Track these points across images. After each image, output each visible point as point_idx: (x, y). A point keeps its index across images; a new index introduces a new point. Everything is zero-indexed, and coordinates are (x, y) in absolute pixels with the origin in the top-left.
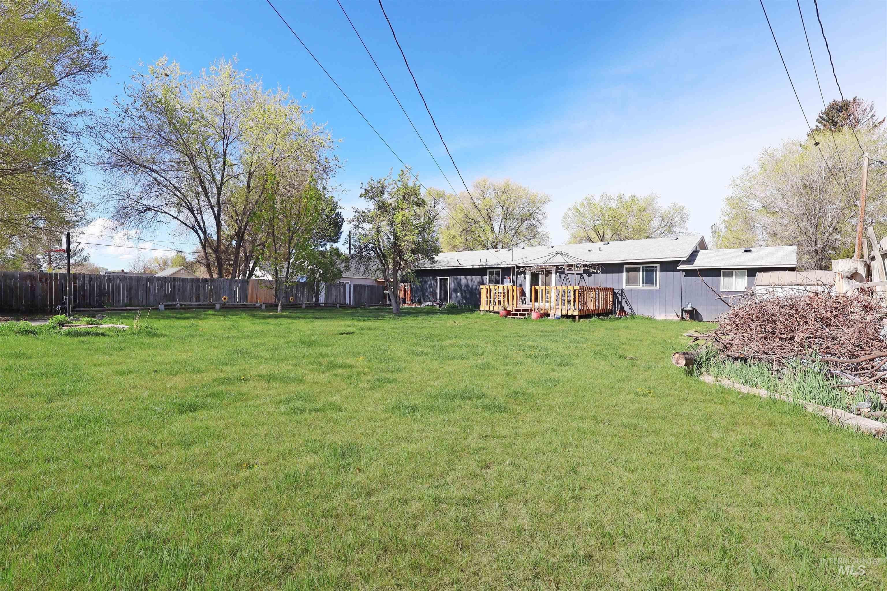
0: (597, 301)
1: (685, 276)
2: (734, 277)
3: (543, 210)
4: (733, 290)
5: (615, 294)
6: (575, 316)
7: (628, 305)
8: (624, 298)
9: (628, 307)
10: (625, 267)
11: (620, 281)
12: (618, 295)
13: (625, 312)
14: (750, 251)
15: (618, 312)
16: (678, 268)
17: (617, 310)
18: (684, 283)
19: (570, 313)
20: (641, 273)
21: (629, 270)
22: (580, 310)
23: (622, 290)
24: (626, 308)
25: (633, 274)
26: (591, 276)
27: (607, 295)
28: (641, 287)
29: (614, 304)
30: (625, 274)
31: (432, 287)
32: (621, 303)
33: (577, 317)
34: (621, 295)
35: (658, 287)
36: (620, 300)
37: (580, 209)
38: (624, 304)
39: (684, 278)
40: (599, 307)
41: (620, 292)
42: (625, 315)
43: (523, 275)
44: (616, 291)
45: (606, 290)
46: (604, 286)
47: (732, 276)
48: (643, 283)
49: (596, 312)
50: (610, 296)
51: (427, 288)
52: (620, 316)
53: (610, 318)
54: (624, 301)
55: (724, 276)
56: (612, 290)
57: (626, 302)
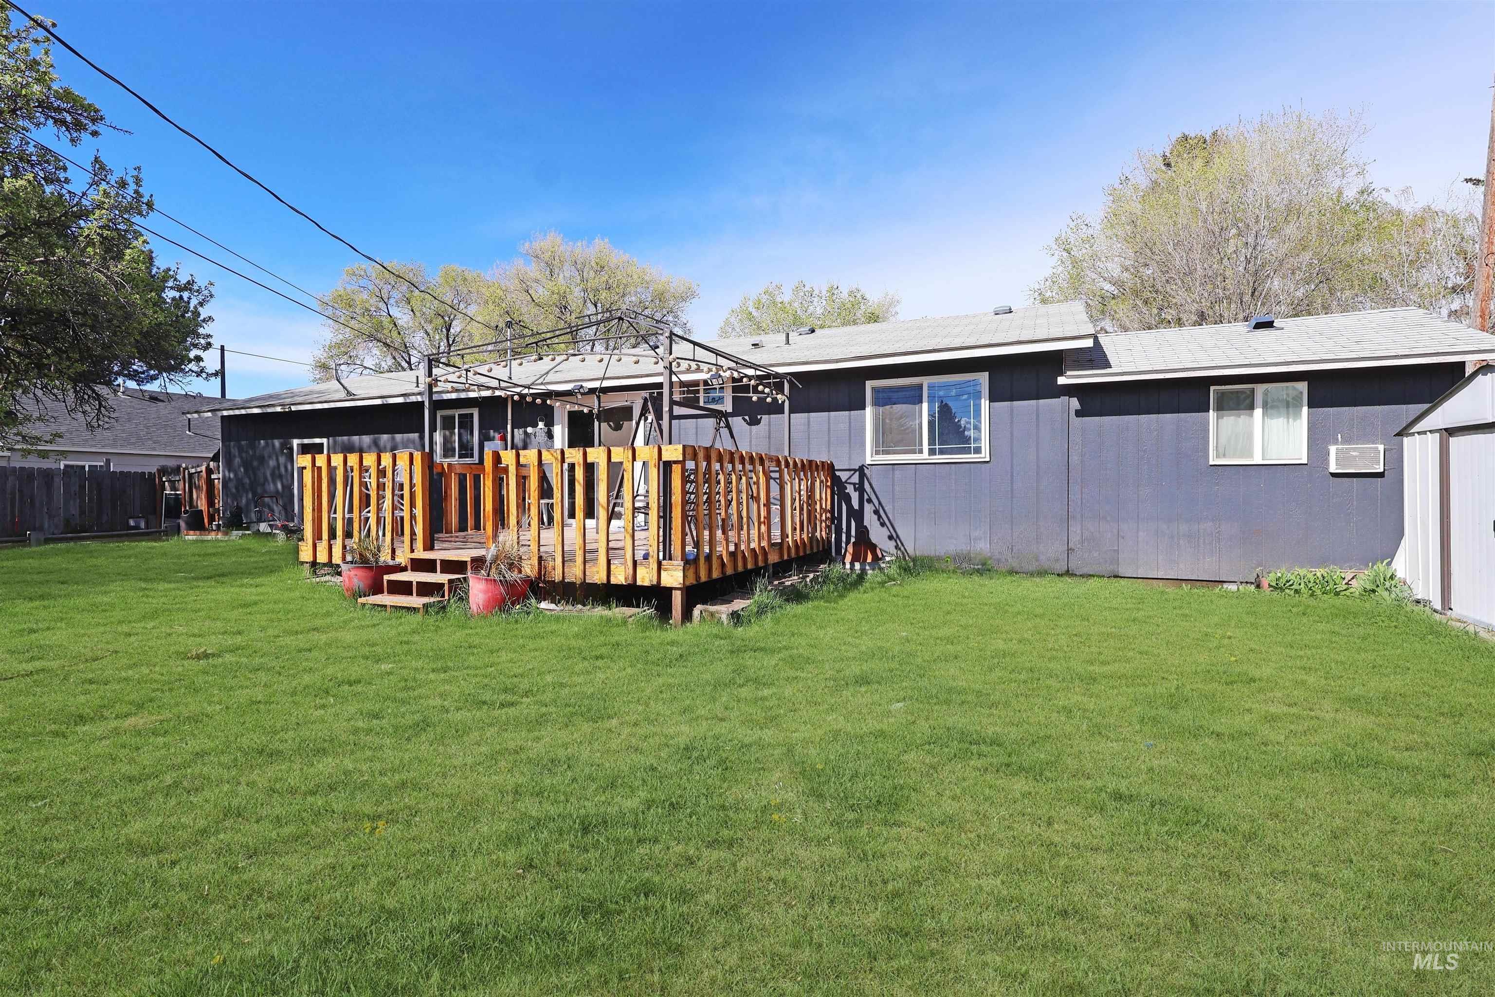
0: (775, 508)
1: (1078, 414)
2: (1258, 412)
3: (683, 318)
4: (1258, 460)
5: (837, 486)
6: (669, 590)
7: (883, 524)
8: (870, 501)
9: (885, 532)
10: (869, 384)
11: (855, 437)
12: (850, 489)
13: (873, 547)
14: (1269, 325)
15: (850, 549)
16: (1061, 380)
17: (848, 542)
18: (1075, 437)
19: (645, 577)
20: (925, 406)
21: (883, 399)
22: (689, 563)
23: (861, 470)
24: (878, 535)
25: (899, 408)
26: (758, 422)
27: (811, 491)
28: (925, 456)
29: (835, 520)
30: (869, 410)
31: (281, 477)
32: (857, 515)
33: (677, 598)
34: (860, 488)
35: (985, 455)
36: (856, 505)
37: (755, 314)
38: (869, 519)
39: (1076, 421)
40: (784, 535)
41: (855, 479)
42: (876, 559)
43: (541, 425)
44: (844, 476)
45: (809, 467)
46: (801, 455)
47: (1252, 407)
48: (931, 441)
49: (773, 558)
50: (823, 496)
51: (266, 479)
52: (857, 566)
53: (826, 579)
54: (868, 509)
55: (1220, 408)
56: (830, 469)
57: (876, 512)
